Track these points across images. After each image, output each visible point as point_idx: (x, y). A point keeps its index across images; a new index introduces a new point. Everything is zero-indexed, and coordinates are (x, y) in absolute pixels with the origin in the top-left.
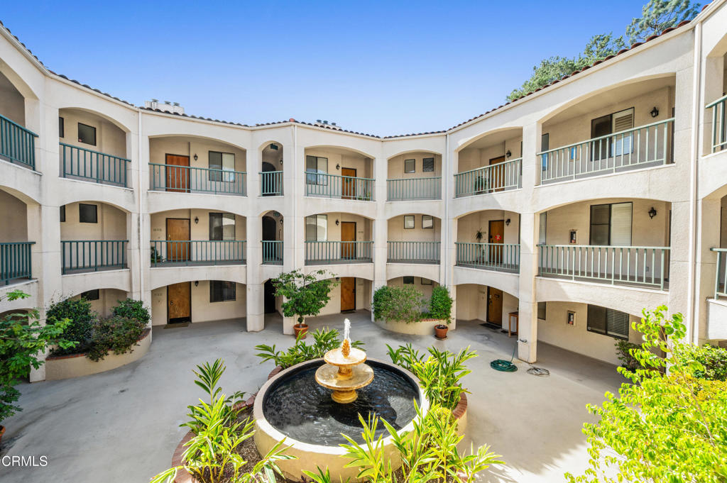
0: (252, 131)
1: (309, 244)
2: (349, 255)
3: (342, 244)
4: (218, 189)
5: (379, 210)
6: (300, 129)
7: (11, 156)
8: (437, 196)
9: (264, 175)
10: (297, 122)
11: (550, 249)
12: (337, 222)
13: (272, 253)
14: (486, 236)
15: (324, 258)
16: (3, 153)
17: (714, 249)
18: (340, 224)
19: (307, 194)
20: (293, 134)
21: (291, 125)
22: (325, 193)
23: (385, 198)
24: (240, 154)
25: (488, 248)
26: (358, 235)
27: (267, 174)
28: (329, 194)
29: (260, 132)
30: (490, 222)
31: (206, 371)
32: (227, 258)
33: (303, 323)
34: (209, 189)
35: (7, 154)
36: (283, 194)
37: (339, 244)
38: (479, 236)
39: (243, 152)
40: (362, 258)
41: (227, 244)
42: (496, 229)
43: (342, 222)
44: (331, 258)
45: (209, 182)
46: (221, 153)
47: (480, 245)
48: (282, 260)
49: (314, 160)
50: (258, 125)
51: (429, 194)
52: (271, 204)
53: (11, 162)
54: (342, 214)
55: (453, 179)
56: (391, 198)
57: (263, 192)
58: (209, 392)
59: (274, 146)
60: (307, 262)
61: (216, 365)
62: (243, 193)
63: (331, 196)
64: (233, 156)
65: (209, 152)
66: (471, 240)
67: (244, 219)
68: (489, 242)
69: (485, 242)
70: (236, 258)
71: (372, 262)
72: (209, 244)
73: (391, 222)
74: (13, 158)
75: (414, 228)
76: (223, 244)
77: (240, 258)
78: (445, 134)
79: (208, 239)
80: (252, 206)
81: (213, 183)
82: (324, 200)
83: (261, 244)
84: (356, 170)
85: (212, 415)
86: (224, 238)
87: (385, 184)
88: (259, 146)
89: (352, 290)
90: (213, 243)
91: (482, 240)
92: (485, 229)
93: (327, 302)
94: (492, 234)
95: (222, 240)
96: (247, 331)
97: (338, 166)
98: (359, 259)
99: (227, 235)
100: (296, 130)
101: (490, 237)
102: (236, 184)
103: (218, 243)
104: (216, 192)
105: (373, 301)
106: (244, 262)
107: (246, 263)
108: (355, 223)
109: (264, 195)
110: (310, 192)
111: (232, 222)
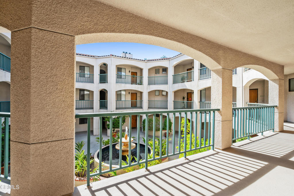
0: (96, 59)
1: (117, 101)
2: (134, 106)
3: (132, 102)
4: (83, 81)
5: (145, 88)
6: (114, 58)
7: (4, 68)
8: (166, 83)
9: (100, 75)
10: (113, 56)
11: (203, 103)
12: (129, 93)
13: (103, 105)
14: (186, 98)
15: (123, 107)
16: (1, 67)
17: (247, 103)
18: (130, 94)
19: (117, 82)
20: (111, 60)
21: (111, 57)
22: (124, 82)
23: (147, 84)
24: (91, 67)
25: (186, 103)
26: (138, 98)
27: (102, 75)
28: (125, 82)
29: (99, 59)
30: (187, 93)
31: (78, 144)
32: (86, 107)
33: (115, 132)
34: (79, 80)
35: (2, 67)
36: (107, 83)
37: (130, 101)
38: (184, 98)
39: (93, 67)
40: (140, 107)
41: (86, 101)
42: (189, 96)
43: (131, 93)
44: (126, 107)
45: (79, 78)
46: (84, 67)
47: (184, 102)
48: (107, 107)
49: (120, 69)
50: (98, 57)
51: (163, 82)
52: (103, 86)
53: (4, 70)
54: (131, 90)
55: (172, 77)
56: (150, 83)
57: (100, 82)
58: (79, 151)
59: (105, 64)
60: (117, 109)
61: (82, 143)
62: (92, 82)
63: (126, 83)
64: (89, 68)
65: (80, 66)
66: (180, 100)
67: (93, 92)
68: (187, 101)
69: (186, 101)
70: (89, 107)
71: (142, 108)
72: (79, 101)
73: (150, 93)
74: (4, 69)
75: (159, 95)
76: (84, 101)
77: (91, 107)
78: (169, 60)
79: (79, 99)
80: (96, 87)
81: (81, 78)
82: (123, 85)
83: (99, 101)
84: (137, 73)
85: (80, 155)
86: (85, 99)
87: (147, 78)
88: (99, 64)
89: (135, 120)
90: (81, 101)
91: (185, 100)
92: (186, 96)
93: (124, 124)
94: (188, 98)
95: (84, 100)
96: (93, 135)
97: (129, 71)
98: (138, 107)
99: (86, 98)
100: (113, 59)
101: (187, 99)
102: (90, 78)
103: (83, 101)
104: (82, 82)
105: (142, 124)
106: (93, 108)
107: (93, 109)
108: (137, 93)
109: (100, 83)
110: (118, 81)
111: (88, 93)
